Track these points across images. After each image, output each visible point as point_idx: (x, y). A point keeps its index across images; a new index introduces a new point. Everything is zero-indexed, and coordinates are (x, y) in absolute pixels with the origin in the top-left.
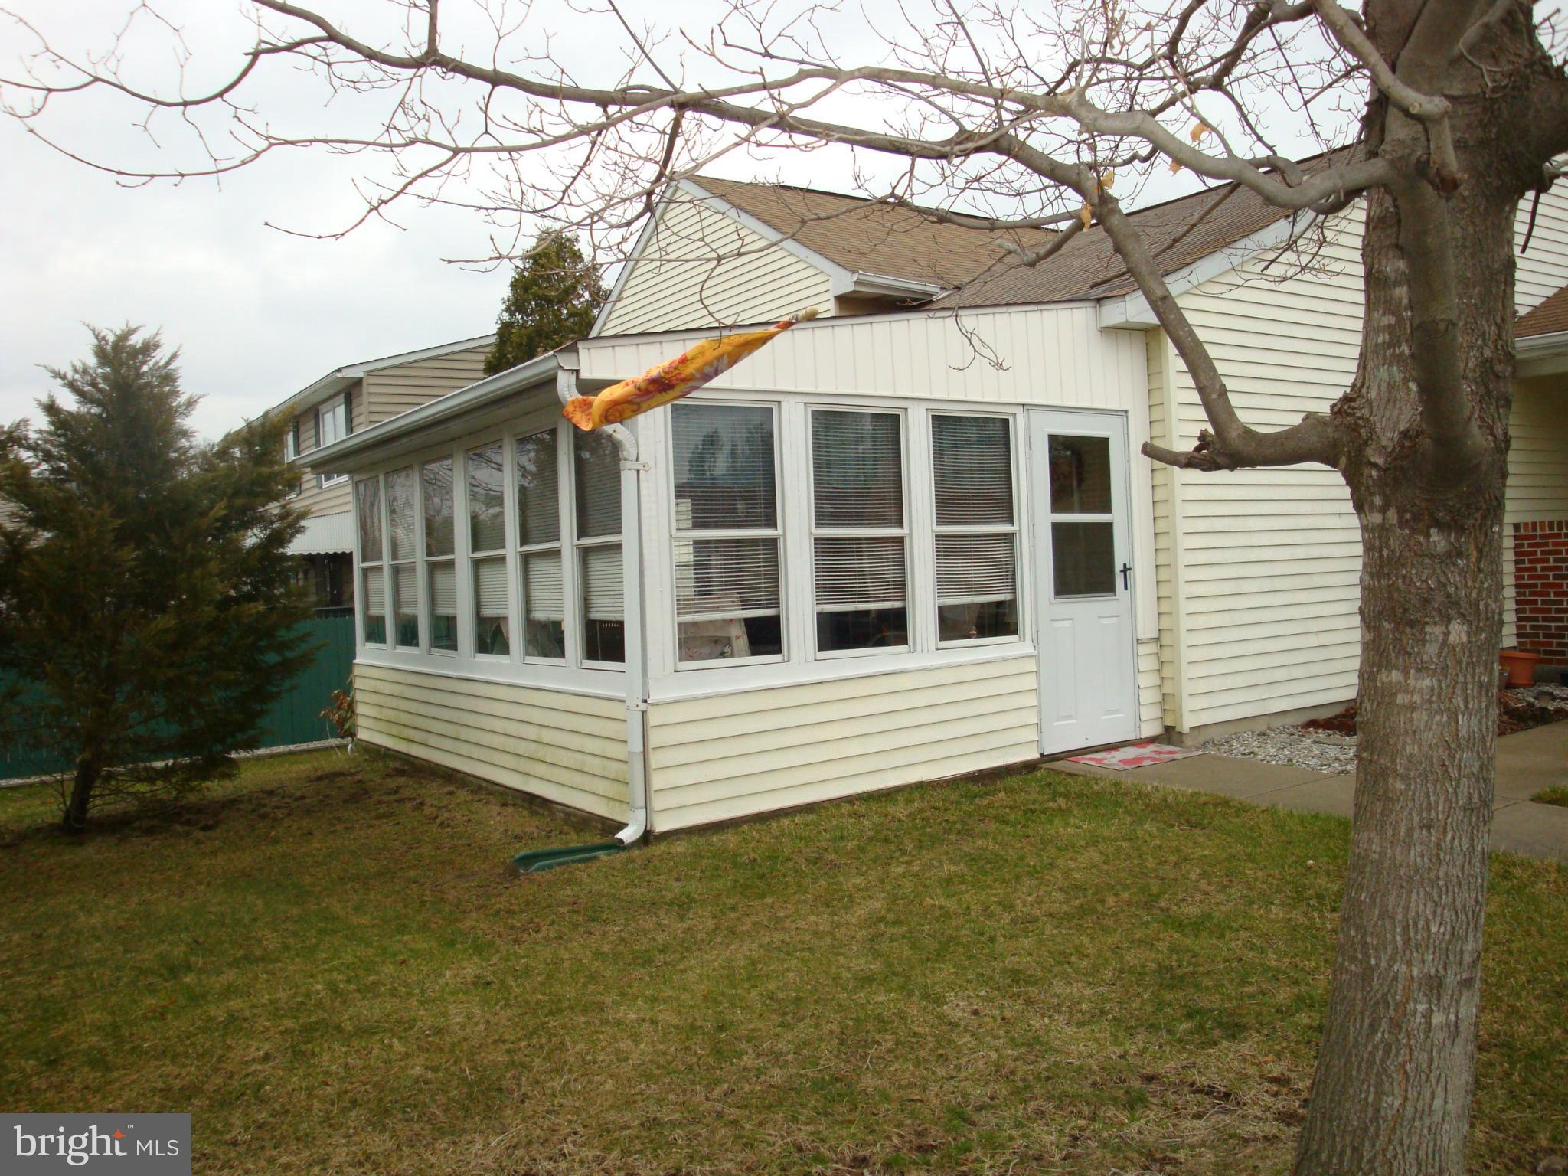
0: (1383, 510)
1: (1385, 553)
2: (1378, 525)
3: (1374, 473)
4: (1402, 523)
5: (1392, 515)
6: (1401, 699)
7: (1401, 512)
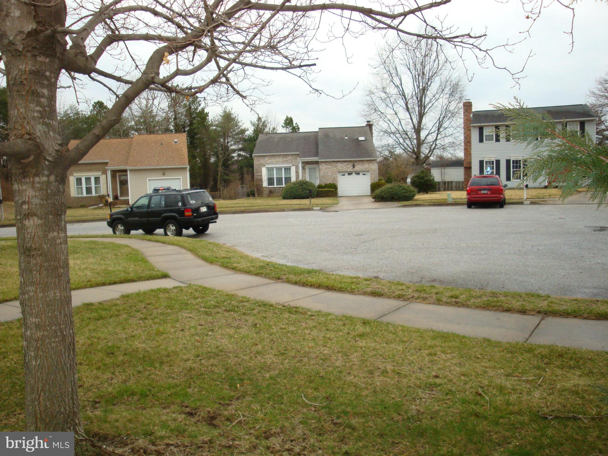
0: (48, 176)
1: (49, 191)
2: (46, 181)
3: (47, 163)
4: (56, 181)
5: (52, 178)
6: (58, 241)
7: (56, 176)
